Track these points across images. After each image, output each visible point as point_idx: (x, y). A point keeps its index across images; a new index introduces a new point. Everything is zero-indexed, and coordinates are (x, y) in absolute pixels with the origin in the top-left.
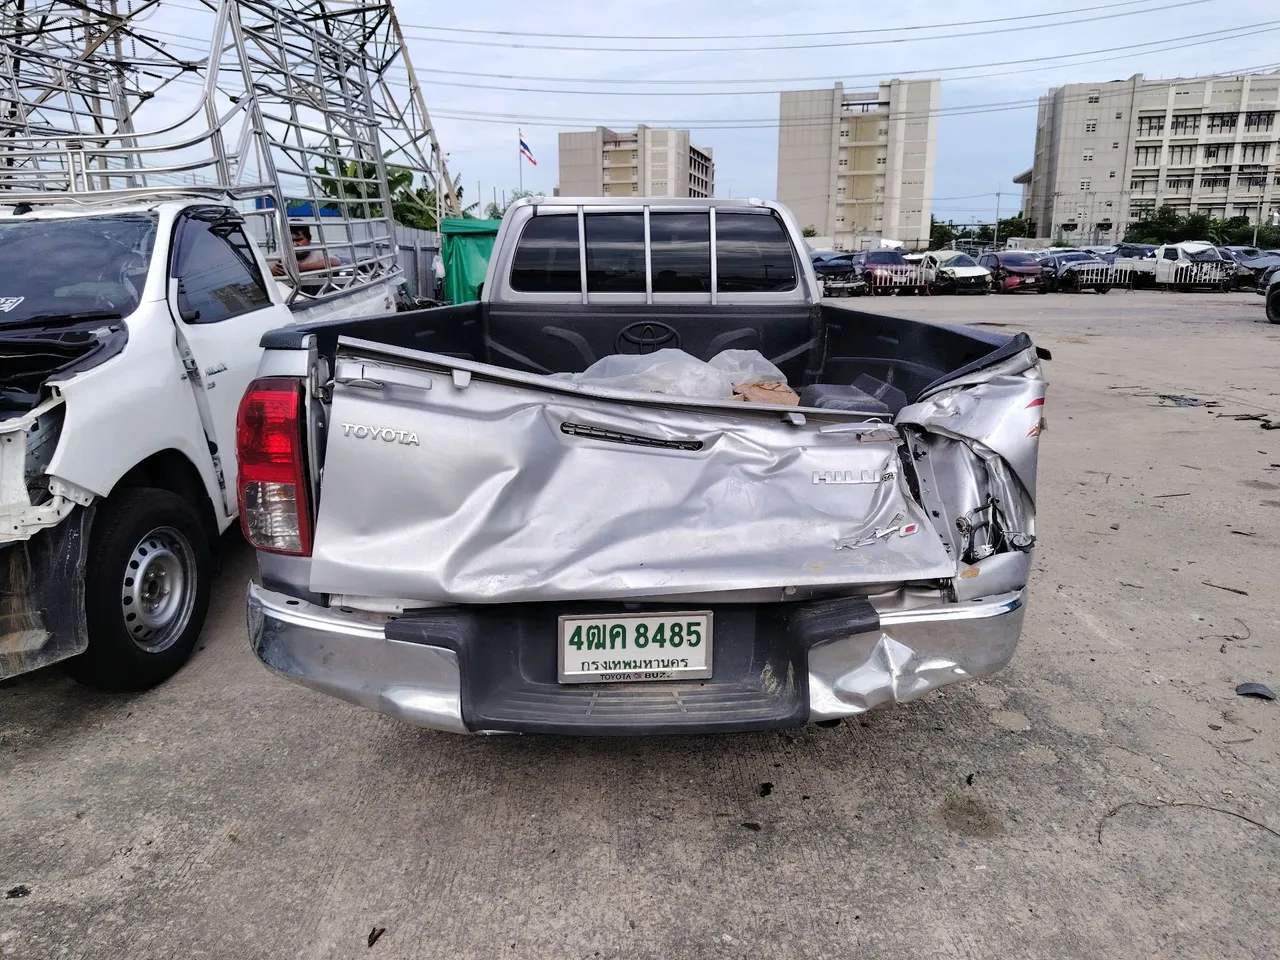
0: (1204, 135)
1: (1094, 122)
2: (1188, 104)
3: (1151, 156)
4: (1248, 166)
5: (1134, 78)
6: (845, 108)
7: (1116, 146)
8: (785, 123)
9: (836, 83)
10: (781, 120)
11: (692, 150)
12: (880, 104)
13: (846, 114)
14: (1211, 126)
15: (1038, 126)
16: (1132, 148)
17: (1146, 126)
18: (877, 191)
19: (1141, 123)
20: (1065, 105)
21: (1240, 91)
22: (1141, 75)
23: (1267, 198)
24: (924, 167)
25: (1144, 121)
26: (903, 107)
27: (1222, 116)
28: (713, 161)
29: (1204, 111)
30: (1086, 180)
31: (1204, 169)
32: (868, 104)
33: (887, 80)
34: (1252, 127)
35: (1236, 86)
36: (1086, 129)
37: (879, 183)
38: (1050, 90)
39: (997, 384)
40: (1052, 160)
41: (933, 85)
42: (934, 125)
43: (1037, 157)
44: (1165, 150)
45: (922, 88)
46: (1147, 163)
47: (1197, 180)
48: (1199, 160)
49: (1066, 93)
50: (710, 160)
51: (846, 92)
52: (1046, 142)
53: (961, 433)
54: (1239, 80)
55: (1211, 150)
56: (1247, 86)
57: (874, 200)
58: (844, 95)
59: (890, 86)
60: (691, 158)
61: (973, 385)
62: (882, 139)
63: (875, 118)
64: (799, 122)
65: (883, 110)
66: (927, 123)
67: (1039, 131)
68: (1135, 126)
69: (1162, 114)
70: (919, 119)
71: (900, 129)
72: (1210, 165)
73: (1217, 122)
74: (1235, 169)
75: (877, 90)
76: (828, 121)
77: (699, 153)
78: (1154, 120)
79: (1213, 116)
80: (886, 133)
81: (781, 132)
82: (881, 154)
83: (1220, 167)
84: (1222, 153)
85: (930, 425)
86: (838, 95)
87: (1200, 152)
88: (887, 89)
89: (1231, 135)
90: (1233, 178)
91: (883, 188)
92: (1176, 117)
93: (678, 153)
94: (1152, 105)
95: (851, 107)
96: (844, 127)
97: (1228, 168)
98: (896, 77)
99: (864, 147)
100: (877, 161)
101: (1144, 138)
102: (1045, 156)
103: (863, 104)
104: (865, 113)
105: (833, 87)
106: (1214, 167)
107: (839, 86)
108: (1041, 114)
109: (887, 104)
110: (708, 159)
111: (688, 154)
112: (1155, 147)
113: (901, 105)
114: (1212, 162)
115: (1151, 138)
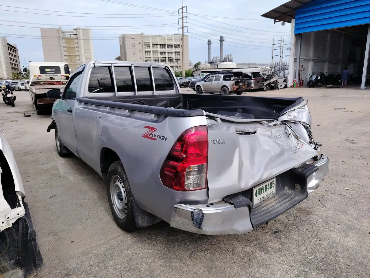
0: (159, 49)
1: (134, 44)
2: (155, 42)
3: (148, 54)
4: (169, 58)
5: (142, 34)
6: (63, 35)
7: (140, 51)
8: (44, 38)
9: (59, 27)
10: (42, 36)
11: (8, 44)
12: (74, 34)
13: (64, 37)
14: (160, 47)
15: (120, 45)
16: (144, 52)
17: (146, 46)
18: (78, 60)
19: (145, 45)
20: (126, 40)
21: (165, 39)
22: (143, 33)
23: (174, 65)
24: (90, 54)
25: (146, 45)
26: (81, 36)
27: (162, 45)
28: (17, 49)
29: (158, 44)
30: (135, 60)
31: (161, 58)
32: (70, 34)
33: (75, 27)
34: (169, 48)
35: (164, 38)
36: (132, 46)
37: (78, 58)
38: (122, 35)
39: (301, 109)
40: (125, 54)
41: (89, 30)
42: (91, 42)
43: (121, 53)
44: (151, 53)
45: (86, 31)
46: (148, 56)
47: (160, 60)
48: (159, 56)
49: (126, 36)
50: (16, 48)
51: (62, 30)
52: (123, 49)
53: (300, 121)
54: (164, 36)
55: (162, 53)
56: (166, 38)
57: (78, 63)
58: (62, 31)
59: (76, 29)
60: (8, 47)
61: (294, 110)
62: (76, 45)
63: (73, 39)
64: (49, 38)
65: (75, 36)
66: (89, 41)
67: (120, 46)
68: (144, 46)
69: (149, 44)
70: (87, 40)
71: (82, 42)
72: (162, 57)
73: (161, 46)
74: (167, 58)
75: (72, 30)
76: (58, 38)
77: (11, 46)
78: (148, 45)
79: (160, 45)
80: (78, 43)
81: (42, 41)
82: (77, 49)
83: (164, 57)
84: (164, 54)
85: (291, 120)
86: (60, 31)
87: (159, 54)
88: (76, 30)
89: (165, 50)
90: (167, 60)
91: (79, 59)
92: (153, 44)
93: (3, 45)
94: (147, 41)
95: (65, 35)
96: (64, 40)
97: (165, 58)
98: (78, 27)
99: (70, 47)
100: (76, 52)
101: (146, 49)
102: (123, 53)
103: (69, 34)
104: (70, 37)
105: (58, 28)
106: (163, 57)
107: (60, 28)
108: (120, 41)
109: (77, 35)
110: (15, 48)
111: (7, 46)
112: (149, 52)
113: (81, 35)
114: (162, 56)
115: (148, 49)
